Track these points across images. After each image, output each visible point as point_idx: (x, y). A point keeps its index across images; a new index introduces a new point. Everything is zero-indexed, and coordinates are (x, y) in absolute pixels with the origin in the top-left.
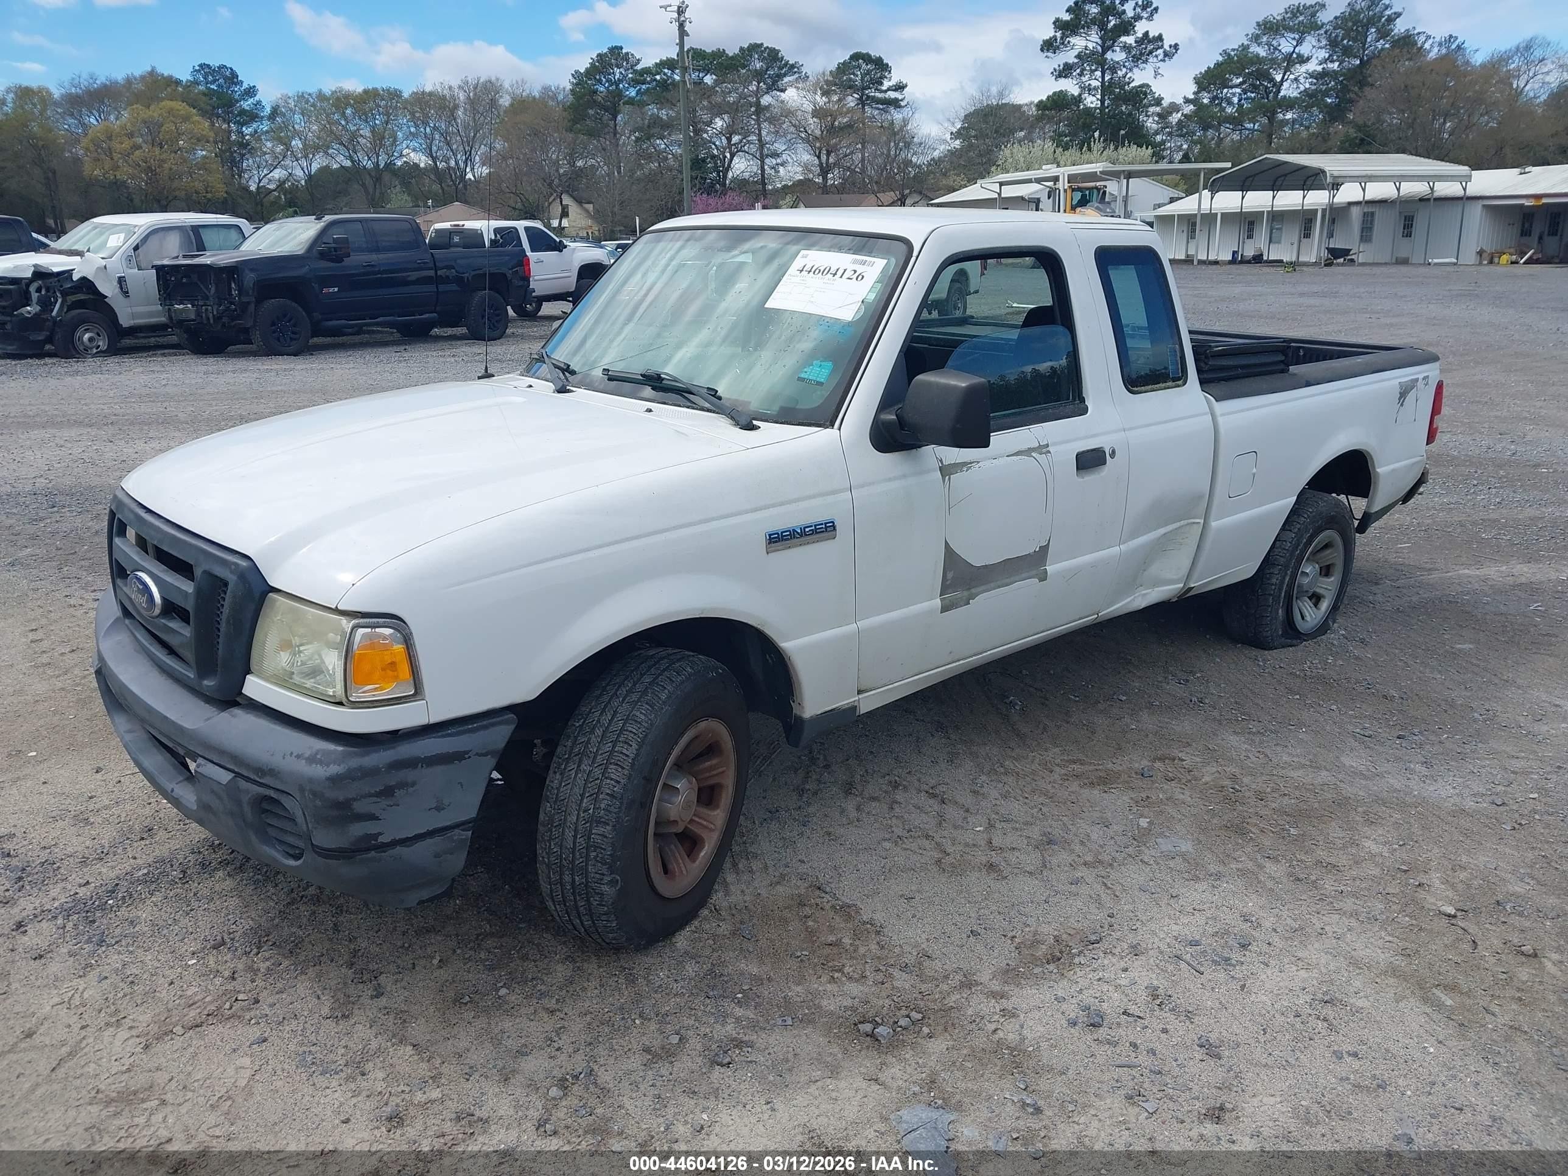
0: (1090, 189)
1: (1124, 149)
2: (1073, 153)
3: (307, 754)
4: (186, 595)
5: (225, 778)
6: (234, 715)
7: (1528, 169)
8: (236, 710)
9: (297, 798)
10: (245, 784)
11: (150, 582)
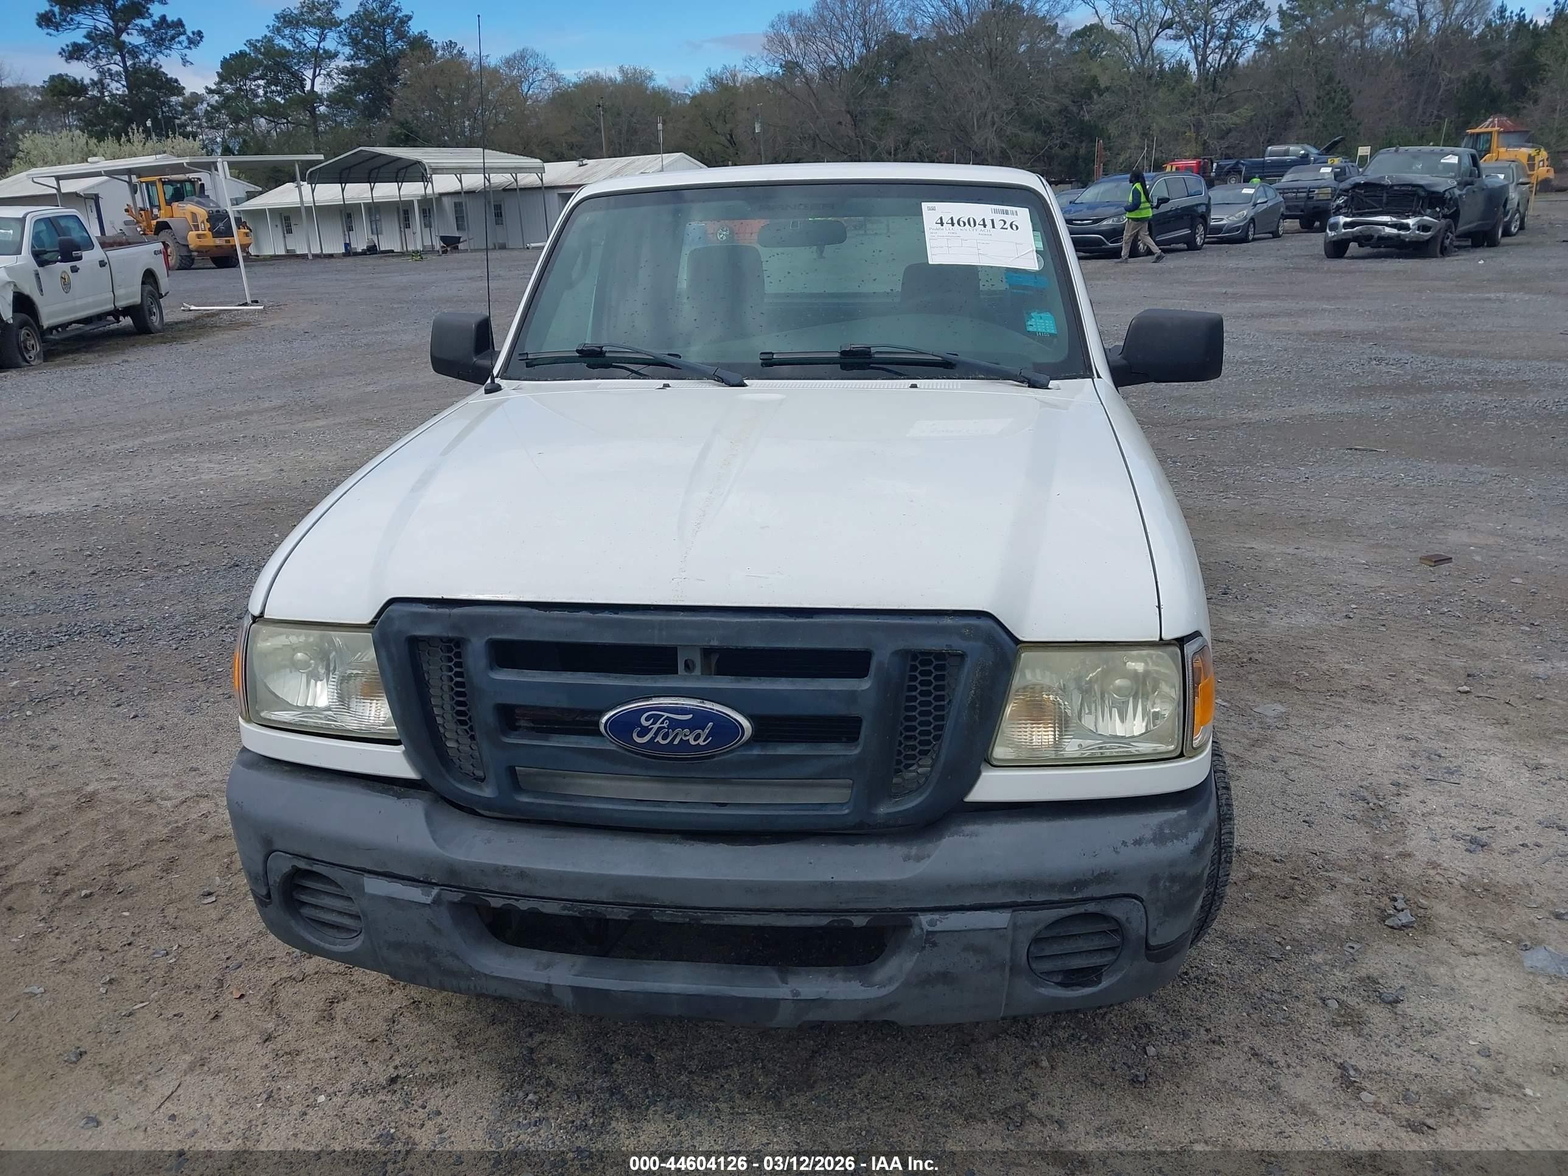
0: (182, 182)
1: (169, 140)
2: (110, 143)
3: (1148, 834)
4: (852, 696)
5: (1000, 919)
6: (971, 835)
7: (585, 161)
8: (964, 828)
9: (1144, 896)
10: (1029, 916)
11: (709, 705)
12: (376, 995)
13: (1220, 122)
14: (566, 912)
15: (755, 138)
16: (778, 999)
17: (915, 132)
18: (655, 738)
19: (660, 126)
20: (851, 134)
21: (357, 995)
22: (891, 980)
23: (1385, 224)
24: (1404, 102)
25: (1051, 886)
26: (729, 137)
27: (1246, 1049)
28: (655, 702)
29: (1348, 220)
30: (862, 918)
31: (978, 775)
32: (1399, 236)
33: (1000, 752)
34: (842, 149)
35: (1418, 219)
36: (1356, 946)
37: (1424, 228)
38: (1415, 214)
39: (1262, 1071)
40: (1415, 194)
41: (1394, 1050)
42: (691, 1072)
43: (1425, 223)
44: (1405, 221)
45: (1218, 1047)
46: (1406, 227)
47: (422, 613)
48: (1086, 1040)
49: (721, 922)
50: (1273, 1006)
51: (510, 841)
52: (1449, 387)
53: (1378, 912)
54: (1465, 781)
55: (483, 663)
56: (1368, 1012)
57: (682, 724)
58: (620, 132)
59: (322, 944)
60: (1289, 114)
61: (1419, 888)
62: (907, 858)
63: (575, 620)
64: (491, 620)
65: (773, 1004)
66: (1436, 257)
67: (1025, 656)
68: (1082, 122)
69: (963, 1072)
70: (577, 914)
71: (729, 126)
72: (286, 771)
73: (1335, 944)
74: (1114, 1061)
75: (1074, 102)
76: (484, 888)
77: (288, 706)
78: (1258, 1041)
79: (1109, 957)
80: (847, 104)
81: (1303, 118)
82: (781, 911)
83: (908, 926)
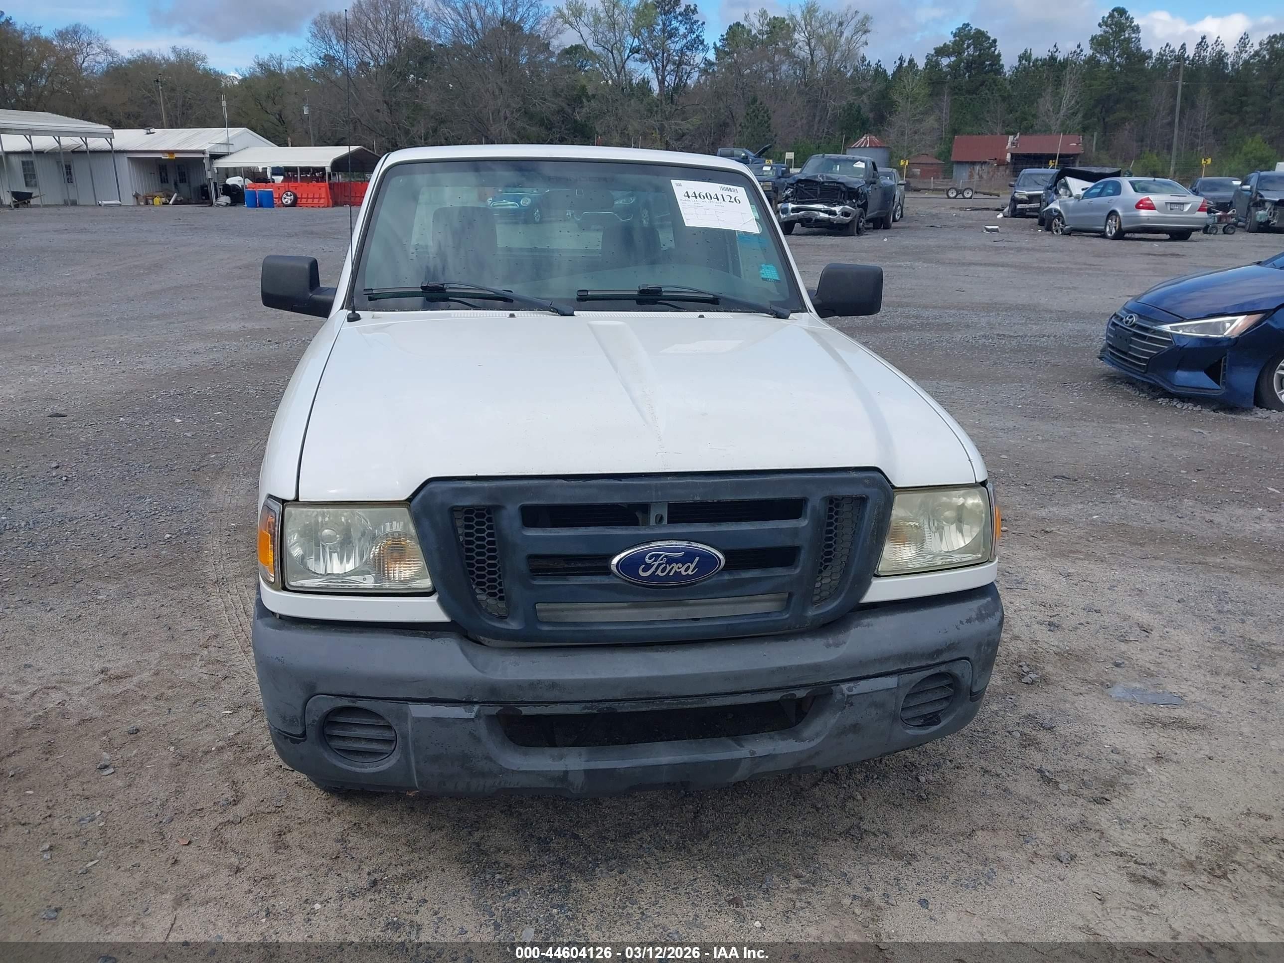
3: (974, 615)
4: (795, 532)
5: (891, 682)
6: (868, 625)
7: (152, 130)
8: (862, 621)
9: (972, 657)
10: (907, 677)
11: (694, 544)
12: (317, 824)
13: (677, 128)
14: (586, 711)
15: (303, 119)
16: (741, 759)
17: (442, 122)
18: (656, 572)
19: (224, 103)
20: (389, 120)
21: (298, 826)
22: (817, 735)
23: (820, 210)
24: (804, 121)
25: (922, 656)
26: (278, 117)
27: (978, 769)
28: (654, 544)
29: (795, 206)
30: (803, 691)
31: (869, 583)
32: (829, 219)
33: (882, 567)
34: (381, 133)
35: (841, 207)
36: (1012, 697)
37: (846, 214)
38: (840, 204)
39: (994, 781)
40: (839, 189)
41: (1064, 757)
42: (612, 841)
43: (846, 210)
44: (833, 209)
45: (961, 771)
46: (834, 213)
47: (462, 488)
48: (878, 778)
49: (704, 705)
50: (983, 741)
51: (533, 662)
52: (901, 328)
53: (1015, 675)
54: (1030, 587)
55: (518, 523)
56: (1039, 736)
57: (676, 560)
58: (176, 106)
59: (353, 769)
60: (725, 125)
61: (1031, 657)
62: (828, 646)
63: (591, 486)
64: (522, 490)
65: (737, 762)
66: (853, 235)
67: (898, 498)
68: (576, 121)
69: (806, 811)
70: (595, 711)
71: (279, 107)
72: (315, 629)
73: (1000, 698)
74: (901, 789)
75: (569, 105)
76: (519, 700)
77: (315, 575)
78: (983, 763)
79: (945, 704)
80: (384, 95)
81: (736, 128)
82: (747, 692)
83: (831, 693)
